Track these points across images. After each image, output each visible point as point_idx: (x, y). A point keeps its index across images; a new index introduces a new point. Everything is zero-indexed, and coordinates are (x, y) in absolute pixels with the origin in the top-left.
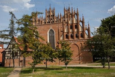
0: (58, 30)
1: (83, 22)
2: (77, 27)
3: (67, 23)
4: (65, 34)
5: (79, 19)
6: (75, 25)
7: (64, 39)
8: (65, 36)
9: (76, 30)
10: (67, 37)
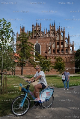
0: (47, 46)
1: (68, 40)
2: (63, 43)
3: (55, 40)
4: (52, 49)
5: (65, 37)
6: (62, 42)
7: (51, 53)
8: (52, 51)
9: (62, 46)
10: (54, 51)
